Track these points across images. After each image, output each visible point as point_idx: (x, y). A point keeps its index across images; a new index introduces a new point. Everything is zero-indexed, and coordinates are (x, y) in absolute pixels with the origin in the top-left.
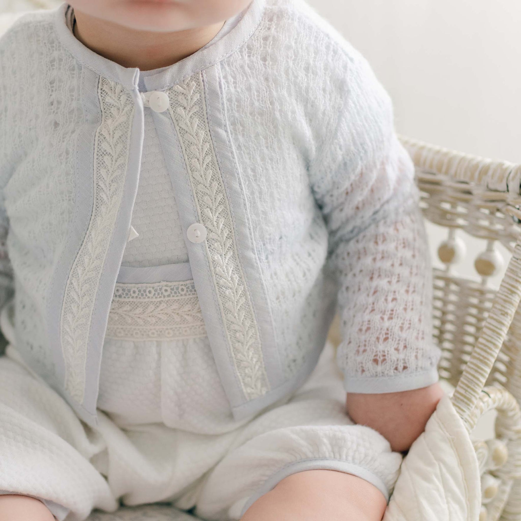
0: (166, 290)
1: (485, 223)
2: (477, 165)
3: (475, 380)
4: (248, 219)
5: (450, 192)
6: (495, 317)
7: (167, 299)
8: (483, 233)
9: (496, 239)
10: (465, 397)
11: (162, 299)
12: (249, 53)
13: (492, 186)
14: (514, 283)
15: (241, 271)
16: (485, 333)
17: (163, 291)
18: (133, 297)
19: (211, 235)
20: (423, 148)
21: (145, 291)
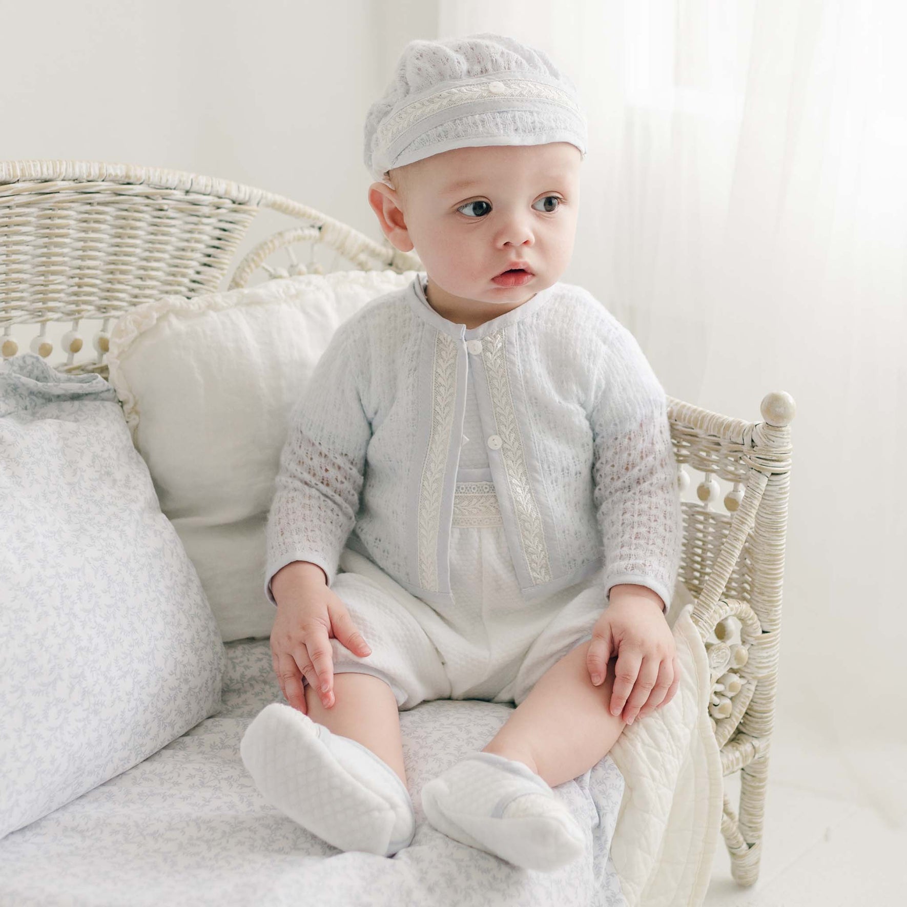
0: (486, 488)
1: (732, 468)
2: (722, 423)
3: (712, 590)
4: (533, 435)
5: (704, 443)
6: (730, 542)
7: (486, 494)
8: (730, 476)
9: (740, 482)
10: (705, 603)
11: (483, 494)
12: (537, 318)
13: (733, 440)
14: (744, 516)
15: (528, 475)
16: (722, 555)
17: (484, 488)
18: (461, 493)
19: (506, 446)
20: (684, 406)
21: (470, 488)
